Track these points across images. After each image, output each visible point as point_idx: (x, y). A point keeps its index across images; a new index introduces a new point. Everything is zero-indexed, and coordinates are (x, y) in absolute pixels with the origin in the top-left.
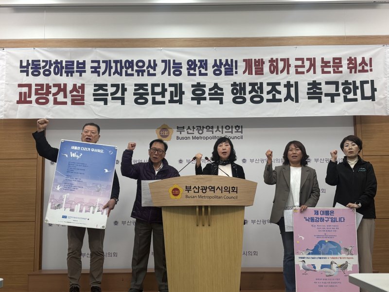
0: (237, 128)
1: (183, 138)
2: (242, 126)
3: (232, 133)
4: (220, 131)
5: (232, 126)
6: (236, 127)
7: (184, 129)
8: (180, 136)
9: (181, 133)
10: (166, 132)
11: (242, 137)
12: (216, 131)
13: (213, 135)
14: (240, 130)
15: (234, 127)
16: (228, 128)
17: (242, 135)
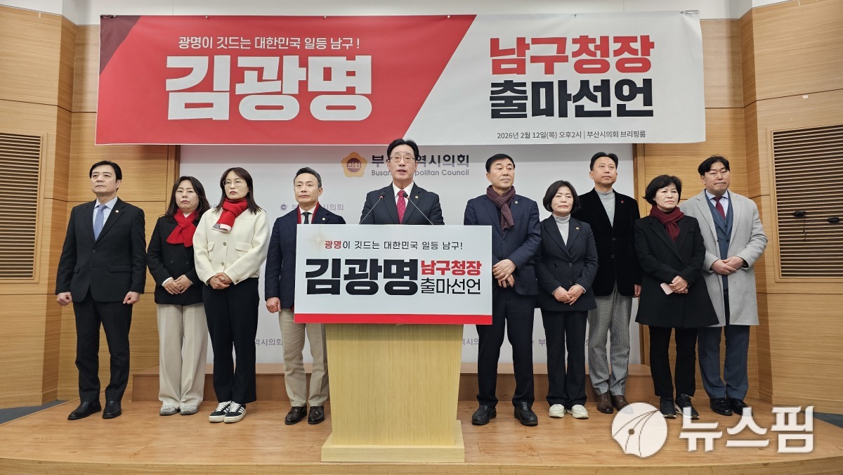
0: (461, 159)
1: (381, 173)
2: (468, 156)
3: (453, 166)
4: (434, 163)
5: (453, 156)
6: (459, 157)
7: (382, 159)
8: (377, 170)
9: (378, 166)
10: (356, 164)
11: (467, 173)
12: (431, 162)
13: (427, 168)
14: (465, 162)
15: (456, 158)
16: (447, 158)
17: (467, 168)
